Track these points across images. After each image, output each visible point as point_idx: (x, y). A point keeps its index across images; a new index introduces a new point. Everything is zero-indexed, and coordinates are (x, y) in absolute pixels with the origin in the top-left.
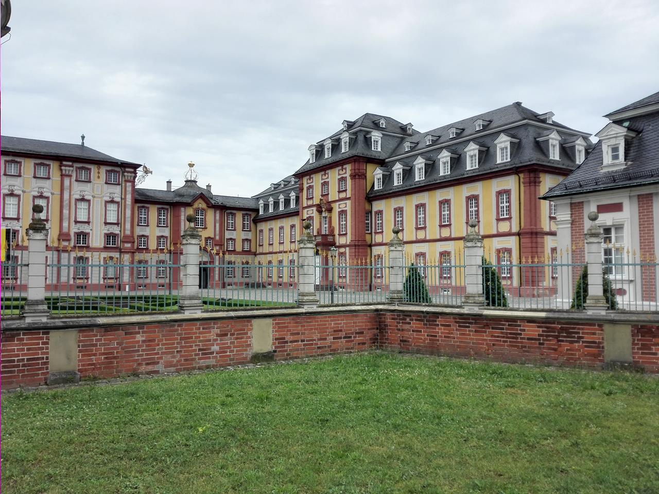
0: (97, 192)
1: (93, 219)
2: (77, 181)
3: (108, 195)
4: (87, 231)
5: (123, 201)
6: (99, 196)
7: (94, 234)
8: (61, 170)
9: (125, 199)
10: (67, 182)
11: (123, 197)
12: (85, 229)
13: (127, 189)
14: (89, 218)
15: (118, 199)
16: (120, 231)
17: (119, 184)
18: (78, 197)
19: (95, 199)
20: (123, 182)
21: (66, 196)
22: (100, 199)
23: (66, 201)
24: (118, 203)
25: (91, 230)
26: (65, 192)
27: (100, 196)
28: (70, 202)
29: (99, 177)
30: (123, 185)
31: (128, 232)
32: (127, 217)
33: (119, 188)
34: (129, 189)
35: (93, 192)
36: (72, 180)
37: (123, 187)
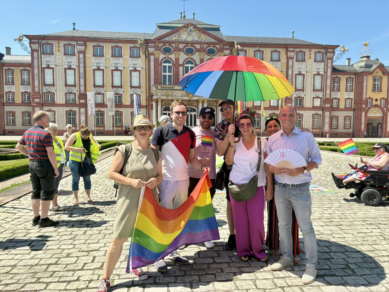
0: (309, 69)
1: (306, 88)
2: (296, 61)
3: (316, 70)
4: (302, 96)
5: (325, 74)
6: (309, 71)
7: (307, 98)
8: (287, 55)
9: (327, 72)
10: (290, 63)
11: (325, 71)
12: (301, 94)
13: (329, 65)
14: (303, 87)
15: (322, 73)
16: (323, 96)
17: (322, 61)
18: (297, 72)
19: (308, 73)
20: (326, 59)
21: (290, 73)
22: (310, 74)
23: (290, 76)
24: (322, 75)
25: (305, 95)
26: (289, 69)
27: (311, 71)
28: (292, 77)
29: (310, 58)
30: (326, 62)
31: (328, 96)
32: (327, 85)
33: (323, 64)
34: (330, 65)
35: (306, 69)
36: (294, 61)
37: (326, 63)
